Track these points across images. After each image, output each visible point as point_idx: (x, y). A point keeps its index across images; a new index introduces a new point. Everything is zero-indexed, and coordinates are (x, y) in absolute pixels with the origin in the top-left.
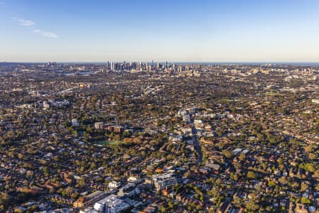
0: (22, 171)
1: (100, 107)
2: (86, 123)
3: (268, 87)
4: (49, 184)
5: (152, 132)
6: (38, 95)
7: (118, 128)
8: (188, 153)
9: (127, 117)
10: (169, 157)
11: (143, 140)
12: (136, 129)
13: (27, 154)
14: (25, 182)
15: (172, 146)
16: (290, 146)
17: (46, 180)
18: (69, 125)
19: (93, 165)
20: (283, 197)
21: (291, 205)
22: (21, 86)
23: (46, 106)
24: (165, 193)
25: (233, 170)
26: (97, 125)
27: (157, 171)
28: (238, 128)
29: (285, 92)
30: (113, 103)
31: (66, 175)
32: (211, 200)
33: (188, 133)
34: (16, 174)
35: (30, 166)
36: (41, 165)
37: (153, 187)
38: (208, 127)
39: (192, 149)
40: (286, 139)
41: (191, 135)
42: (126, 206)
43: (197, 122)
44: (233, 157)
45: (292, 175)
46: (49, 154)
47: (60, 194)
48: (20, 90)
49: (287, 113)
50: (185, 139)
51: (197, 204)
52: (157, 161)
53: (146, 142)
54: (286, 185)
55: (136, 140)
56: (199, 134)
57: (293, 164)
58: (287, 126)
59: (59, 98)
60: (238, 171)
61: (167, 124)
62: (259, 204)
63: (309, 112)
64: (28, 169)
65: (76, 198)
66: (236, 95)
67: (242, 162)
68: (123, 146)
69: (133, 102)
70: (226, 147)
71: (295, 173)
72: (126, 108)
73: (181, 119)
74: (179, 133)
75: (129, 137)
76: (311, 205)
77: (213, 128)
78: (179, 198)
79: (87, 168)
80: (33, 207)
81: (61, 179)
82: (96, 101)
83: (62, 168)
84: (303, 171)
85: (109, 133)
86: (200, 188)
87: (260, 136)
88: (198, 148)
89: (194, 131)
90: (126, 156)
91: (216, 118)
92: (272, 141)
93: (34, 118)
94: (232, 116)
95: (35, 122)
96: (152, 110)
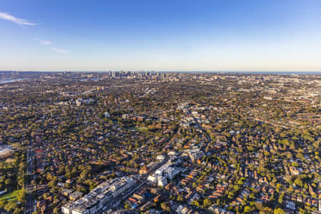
0: (88, 150)
1: (119, 103)
2: (115, 114)
3: (229, 88)
4: (112, 158)
5: (165, 120)
6: (68, 95)
7: (141, 118)
8: (200, 135)
9: (143, 110)
10: (187, 137)
11: (162, 126)
12: (153, 118)
13: (85, 137)
14: (94, 157)
15: (186, 130)
16: (264, 128)
17: (108, 156)
18: (104, 116)
19: (136, 144)
20: (278, 163)
21: (286, 168)
22: (51, 89)
23: (78, 103)
24: (199, 162)
25: (236, 145)
26: (124, 116)
27: (185, 147)
28: (224, 116)
29: (242, 92)
30: (127, 101)
31: (122, 152)
32: (232, 166)
33: (191, 120)
34: (84, 152)
35: (92, 146)
36: (99, 145)
37: (189, 158)
38: (203, 116)
39: (201, 131)
40: (260, 124)
41: (194, 122)
42: (178, 172)
43: (194, 113)
44: (232, 136)
45: (275, 148)
46: (101, 138)
47: (125, 165)
48: (52, 91)
49: (252, 106)
50: (192, 125)
51: (225, 169)
52: (181, 141)
53: (164, 127)
54: (276, 155)
55: (157, 126)
56: (199, 121)
57: (274, 141)
58: (256, 115)
59: (85, 98)
60: (240, 146)
61: (173, 114)
62: (265, 167)
63: (265, 105)
64: (91, 148)
65: (139, 168)
66: (210, 94)
67: (239, 140)
68: (151, 130)
69: (141, 99)
70: (223, 129)
71: (278, 146)
72: (138, 104)
73: (182, 111)
74: (185, 121)
75: (151, 124)
76: (299, 167)
77: (207, 117)
78: (210, 165)
79: (133, 147)
80: (113, 175)
81: (120, 155)
82: (113, 99)
83: (115, 147)
84: (282, 146)
85: (136, 122)
86: (221, 158)
87: (241, 122)
88: (204, 131)
89: (195, 120)
90: (157, 138)
91: (206, 110)
92: (251, 125)
93: (75, 112)
94: (216, 109)
95: (77, 114)
96: (158, 105)
